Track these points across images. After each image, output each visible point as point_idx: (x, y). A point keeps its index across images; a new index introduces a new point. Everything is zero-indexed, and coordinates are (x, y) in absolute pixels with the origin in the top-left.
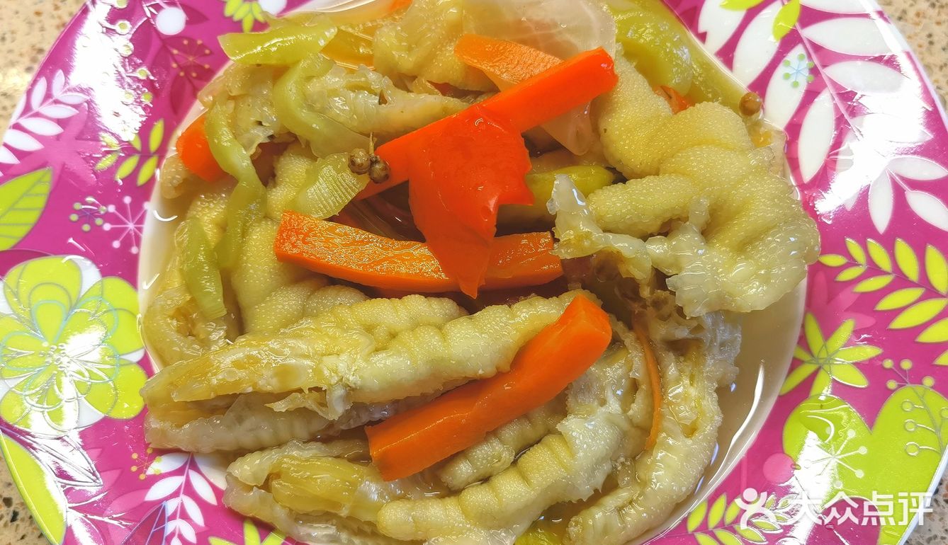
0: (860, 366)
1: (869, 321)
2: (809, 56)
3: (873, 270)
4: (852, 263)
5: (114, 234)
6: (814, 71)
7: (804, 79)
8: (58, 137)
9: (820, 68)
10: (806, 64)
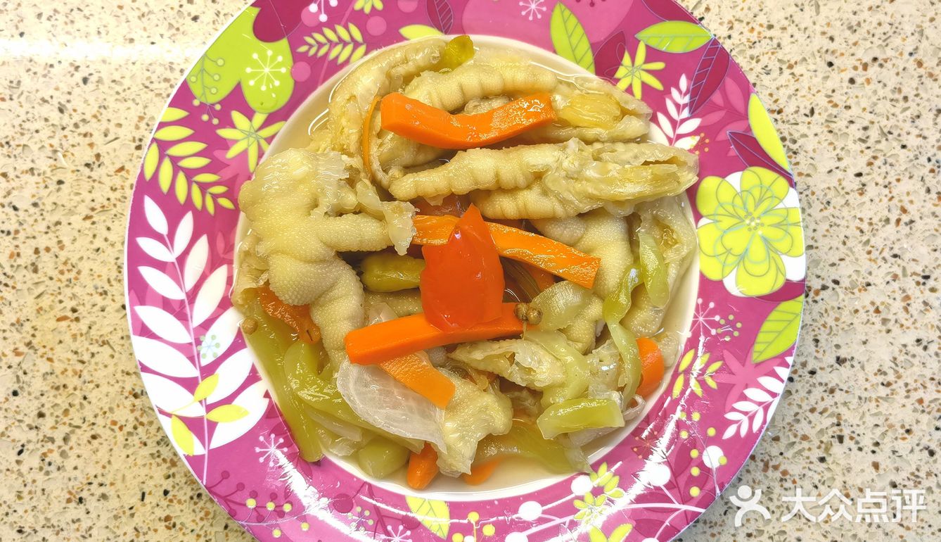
0: (233, 126)
1: (217, 153)
2: (198, 354)
3: (204, 187)
4: (215, 197)
5: (713, 312)
6: (198, 342)
7: (207, 339)
8: (747, 387)
9: (194, 343)
10: (203, 349)
